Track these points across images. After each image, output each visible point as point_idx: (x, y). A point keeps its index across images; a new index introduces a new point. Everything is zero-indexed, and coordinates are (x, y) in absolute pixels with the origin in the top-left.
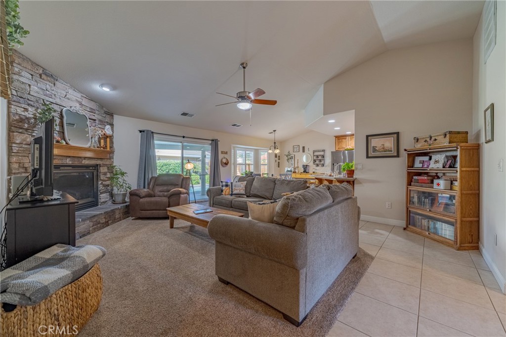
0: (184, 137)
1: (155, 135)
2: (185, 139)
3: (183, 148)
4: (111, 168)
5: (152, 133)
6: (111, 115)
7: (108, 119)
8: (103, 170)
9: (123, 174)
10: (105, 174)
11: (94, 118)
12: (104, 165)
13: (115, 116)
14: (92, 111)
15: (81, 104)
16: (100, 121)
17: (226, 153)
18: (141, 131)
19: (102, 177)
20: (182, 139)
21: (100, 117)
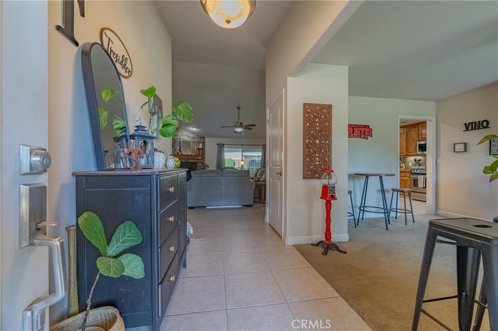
0: (242, 145)
1: (225, 146)
2: (243, 146)
3: (242, 152)
4: (203, 163)
5: (223, 144)
7: (202, 140)
8: (198, 164)
9: (208, 167)
10: (200, 166)
11: (194, 141)
12: (200, 162)
14: (194, 138)
15: (188, 136)
16: (197, 142)
18: (218, 144)
20: (241, 146)
21: (197, 140)
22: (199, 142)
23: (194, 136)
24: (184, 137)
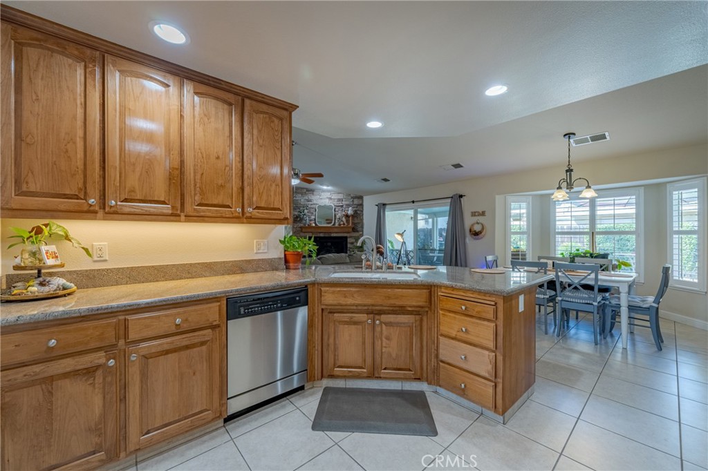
0: (413, 202)
1: (386, 207)
2: (415, 204)
5: (384, 205)
6: (361, 198)
7: (356, 202)
8: (349, 240)
11: (341, 204)
12: (351, 237)
13: (365, 198)
14: (339, 200)
15: (330, 199)
16: (347, 205)
17: (483, 214)
18: (377, 205)
19: (349, 245)
21: (347, 203)
22: (348, 206)
23: (340, 196)
24: (323, 201)
